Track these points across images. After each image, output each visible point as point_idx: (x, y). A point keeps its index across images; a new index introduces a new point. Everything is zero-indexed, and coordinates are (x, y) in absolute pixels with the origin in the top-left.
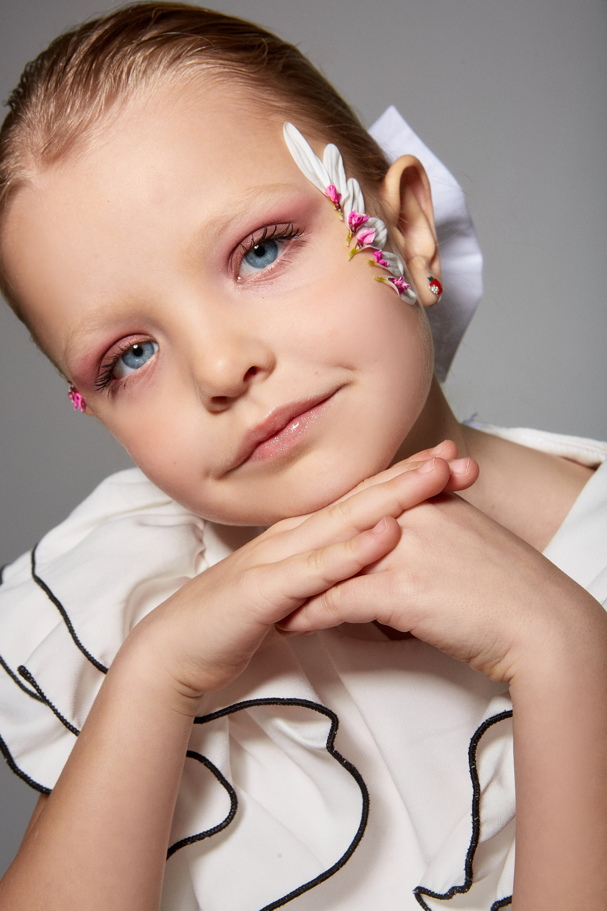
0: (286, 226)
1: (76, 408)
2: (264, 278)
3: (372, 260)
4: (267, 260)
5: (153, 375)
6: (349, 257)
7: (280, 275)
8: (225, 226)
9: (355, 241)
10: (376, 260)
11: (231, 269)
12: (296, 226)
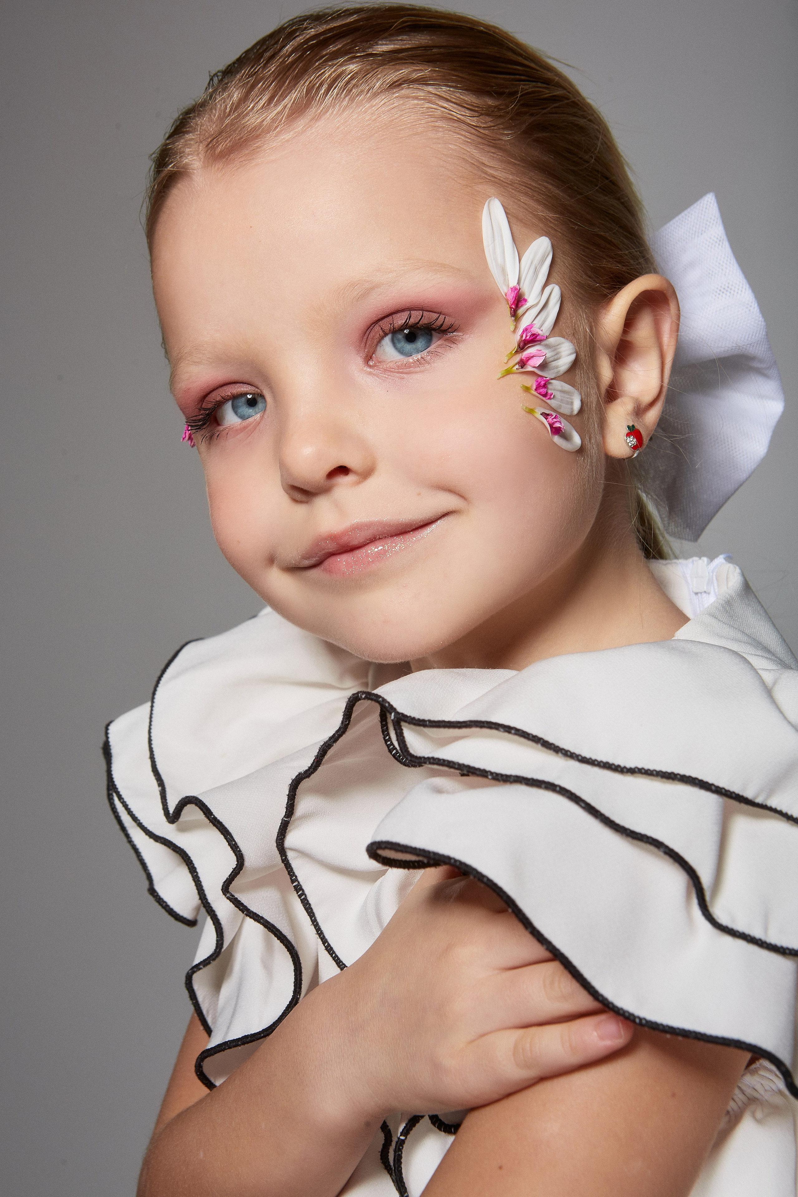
0: (435, 316)
1: (184, 439)
2: (397, 369)
3: (529, 385)
4: (416, 349)
5: (252, 435)
6: (500, 375)
7: (416, 372)
8: (366, 293)
9: (517, 358)
10: (534, 387)
11: (365, 346)
12: (449, 321)
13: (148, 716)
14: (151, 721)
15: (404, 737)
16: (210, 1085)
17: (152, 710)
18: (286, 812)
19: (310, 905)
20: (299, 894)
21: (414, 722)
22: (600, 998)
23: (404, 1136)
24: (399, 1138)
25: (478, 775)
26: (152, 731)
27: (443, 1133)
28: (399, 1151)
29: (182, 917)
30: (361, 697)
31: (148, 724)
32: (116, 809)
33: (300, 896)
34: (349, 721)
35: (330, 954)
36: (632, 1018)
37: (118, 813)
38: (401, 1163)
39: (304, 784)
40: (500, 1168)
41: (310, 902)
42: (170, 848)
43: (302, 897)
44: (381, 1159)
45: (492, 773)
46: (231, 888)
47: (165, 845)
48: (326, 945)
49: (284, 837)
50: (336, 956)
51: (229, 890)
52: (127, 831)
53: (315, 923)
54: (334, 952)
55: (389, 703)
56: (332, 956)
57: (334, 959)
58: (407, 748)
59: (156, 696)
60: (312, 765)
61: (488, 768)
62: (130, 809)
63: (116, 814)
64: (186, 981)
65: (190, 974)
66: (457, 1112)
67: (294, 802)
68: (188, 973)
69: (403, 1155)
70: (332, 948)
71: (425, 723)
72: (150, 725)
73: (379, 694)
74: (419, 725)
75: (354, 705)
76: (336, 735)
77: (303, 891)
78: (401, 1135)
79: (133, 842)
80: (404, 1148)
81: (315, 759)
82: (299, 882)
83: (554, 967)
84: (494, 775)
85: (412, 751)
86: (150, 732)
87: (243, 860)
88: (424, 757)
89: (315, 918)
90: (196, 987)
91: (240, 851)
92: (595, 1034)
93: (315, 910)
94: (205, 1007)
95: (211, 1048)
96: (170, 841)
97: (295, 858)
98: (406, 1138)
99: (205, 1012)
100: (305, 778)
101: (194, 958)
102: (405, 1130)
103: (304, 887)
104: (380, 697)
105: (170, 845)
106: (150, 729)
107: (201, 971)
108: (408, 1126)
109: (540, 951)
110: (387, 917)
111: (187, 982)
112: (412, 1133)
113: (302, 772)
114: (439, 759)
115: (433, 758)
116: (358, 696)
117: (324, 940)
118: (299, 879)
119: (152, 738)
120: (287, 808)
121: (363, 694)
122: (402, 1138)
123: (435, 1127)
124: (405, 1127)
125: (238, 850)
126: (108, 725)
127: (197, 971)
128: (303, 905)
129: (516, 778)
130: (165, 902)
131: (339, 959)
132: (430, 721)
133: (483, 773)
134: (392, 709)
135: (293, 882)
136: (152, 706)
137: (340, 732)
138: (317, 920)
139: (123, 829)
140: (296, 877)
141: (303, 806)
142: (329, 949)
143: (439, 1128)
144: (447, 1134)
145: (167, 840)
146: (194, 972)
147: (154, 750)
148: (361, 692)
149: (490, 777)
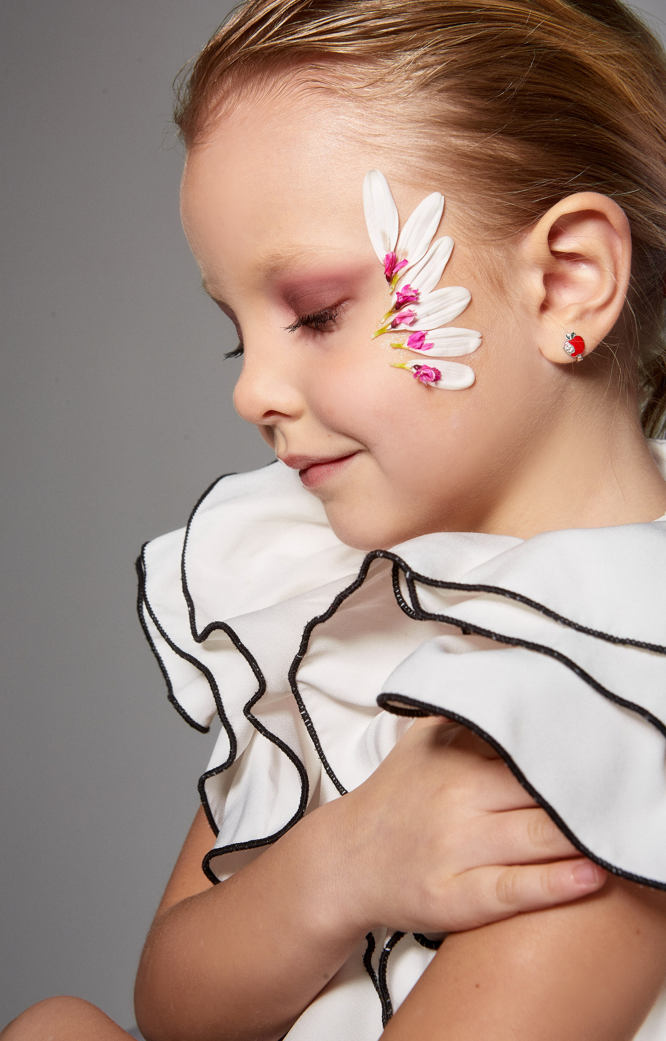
9: (392, 318)
13: (183, 541)
14: (185, 546)
15: (416, 594)
16: (214, 880)
17: (187, 536)
18: (300, 651)
19: (315, 732)
20: (306, 722)
21: (428, 581)
22: (581, 848)
23: (389, 948)
24: (384, 950)
25: (483, 635)
26: (185, 555)
27: (425, 948)
28: (384, 961)
29: (197, 724)
30: (379, 555)
31: (182, 548)
32: (144, 620)
33: (306, 724)
34: (366, 575)
35: (330, 777)
36: (609, 867)
37: (145, 624)
38: (385, 972)
39: (319, 627)
40: (477, 986)
41: (316, 729)
42: (195, 665)
43: (309, 725)
44: (364, 962)
45: (496, 635)
46: (252, 710)
47: (190, 662)
48: (327, 769)
49: (296, 671)
50: (336, 779)
51: (250, 711)
52: (152, 640)
53: (319, 749)
54: (334, 776)
55: (405, 563)
56: (332, 779)
57: (334, 782)
58: (419, 604)
59: (191, 524)
60: (328, 611)
61: (492, 630)
62: (159, 625)
63: (144, 625)
64: (199, 784)
65: (204, 779)
66: (439, 934)
67: (308, 642)
68: (201, 778)
69: (387, 965)
70: (332, 772)
71: (437, 584)
72: (184, 549)
73: (396, 553)
74: (432, 585)
75: (371, 562)
76: (353, 587)
77: (310, 719)
78: (386, 947)
79: (156, 650)
80: (389, 959)
81: (331, 607)
82: (306, 711)
83: (540, 813)
84: (498, 637)
85: (423, 607)
86: (183, 556)
87: (265, 685)
88: (434, 615)
89: (319, 744)
90: (207, 790)
91: (263, 677)
92: (572, 877)
93: (319, 737)
94: (213, 808)
95: (219, 848)
96: (195, 658)
97: (304, 690)
98: (391, 949)
99: (213, 812)
100: (320, 622)
101: (208, 765)
102: (390, 943)
103: (311, 716)
104: (396, 556)
105: (195, 662)
106: (184, 553)
107: (213, 777)
108: (394, 939)
109: (527, 799)
110: (386, 752)
111: (200, 786)
112: (396, 945)
113: (318, 617)
114: (448, 618)
115: (443, 616)
116: (376, 554)
117: (326, 765)
118: (307, 708)
119: (185, 562)
120: (301, 647)
121: (381, 553)
122: (388, 949)
123: (418, 941)
124: (390, 940)
125: (262, 676)
126: (144, 545)
127: (210, 777)
128: (309, 732)
129: (518, 642)
130: (184, 710)
131: (338, 782)
132: (442, 582)
133: (488, 634)
134: (407, 568)
135: (301, 711)
136: (187, 532)
137: (357, 584)
138: (320, 746)
139: (149, 638)
140: (304, 706)
141: (315, 646)
142: (330, 773)
143: (422, 944)
144: (428, 949)
145: (193, 657)
146: (207, 777)
147: (186, 572)
148: (379, 550)
149: (494, 638)
